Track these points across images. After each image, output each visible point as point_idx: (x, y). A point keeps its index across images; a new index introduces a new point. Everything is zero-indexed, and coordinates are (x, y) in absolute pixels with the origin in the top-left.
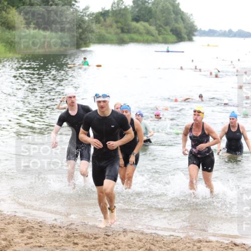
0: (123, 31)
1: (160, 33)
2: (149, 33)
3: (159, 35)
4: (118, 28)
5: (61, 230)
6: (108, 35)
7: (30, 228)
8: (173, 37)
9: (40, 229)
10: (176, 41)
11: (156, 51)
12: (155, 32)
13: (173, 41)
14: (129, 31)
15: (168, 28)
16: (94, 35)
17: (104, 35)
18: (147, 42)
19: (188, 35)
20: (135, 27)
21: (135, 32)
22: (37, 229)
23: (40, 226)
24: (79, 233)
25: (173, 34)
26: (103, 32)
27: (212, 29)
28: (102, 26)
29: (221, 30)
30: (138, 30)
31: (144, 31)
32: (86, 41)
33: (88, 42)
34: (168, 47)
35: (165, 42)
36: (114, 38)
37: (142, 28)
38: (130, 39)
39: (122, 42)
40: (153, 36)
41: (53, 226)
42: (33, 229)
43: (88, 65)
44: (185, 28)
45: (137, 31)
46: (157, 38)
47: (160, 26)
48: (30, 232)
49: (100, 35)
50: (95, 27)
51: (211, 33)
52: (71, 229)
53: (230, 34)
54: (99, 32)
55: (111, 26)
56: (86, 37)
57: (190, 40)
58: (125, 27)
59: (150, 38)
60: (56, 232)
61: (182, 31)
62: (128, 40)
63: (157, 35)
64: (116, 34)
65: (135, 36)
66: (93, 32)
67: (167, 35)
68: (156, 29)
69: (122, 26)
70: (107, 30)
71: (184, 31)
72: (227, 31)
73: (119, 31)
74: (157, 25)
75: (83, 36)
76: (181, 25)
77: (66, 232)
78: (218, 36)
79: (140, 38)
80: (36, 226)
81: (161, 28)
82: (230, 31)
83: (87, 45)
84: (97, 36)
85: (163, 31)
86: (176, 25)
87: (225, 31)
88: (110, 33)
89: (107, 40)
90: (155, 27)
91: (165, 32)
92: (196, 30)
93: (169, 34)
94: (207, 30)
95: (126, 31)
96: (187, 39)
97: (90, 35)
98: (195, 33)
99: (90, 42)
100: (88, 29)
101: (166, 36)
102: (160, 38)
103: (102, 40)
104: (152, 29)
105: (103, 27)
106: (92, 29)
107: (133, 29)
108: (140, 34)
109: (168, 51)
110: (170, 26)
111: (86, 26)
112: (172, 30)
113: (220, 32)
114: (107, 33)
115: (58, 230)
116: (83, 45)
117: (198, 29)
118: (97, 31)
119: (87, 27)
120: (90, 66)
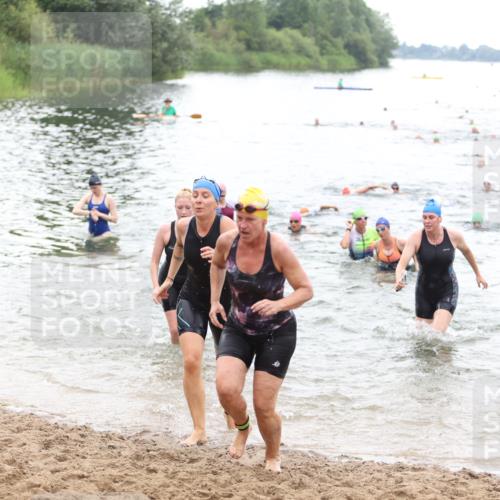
0: (249, 47)
1: (323, 51)
2: (301, 50)
3: (322, 54)
4: (239, 40)
5: (124, 444)
6: (219, 55)
7: (61, 440)
8: (348, 60)
9: (82, 442)
10: (354, 67)
11: (316, 88)
12: (314, 49)
13: (349, 67)
14: (261, 48)
15: (340, 42)
16: (192, 53)
17: (212, 55)
18: (298, 68)
19: (380, 57)
20: (274, 40)
21: (273, 50)
22: (75, 440)
23: (82, 436)
24: (159, 449)
25: (350, 53)
26: (210, 48)
27: (427, 43)
28: (207, 36)
29: (445, 47)
30: (280, 45)
31: (292, 48)
32: (176, 66)
33: (179, 67)
34: (341, 80)
35: (333, 68)
36: (232, 60)
37: (288, 40)
38: (263, 63)
39: (247, 68)
40: (309, 56)
41: (108, 436)
42: (68, 442)
43: (174, 114)
44: (374, 41)
45: (278, 48)
46: (317, 61)
47: (325, 37)
48: (62, 448)
49: (204, 54)
50: (193, 37)
51: (426, 52)
52: (144, 442)
53: (463, 54)
54: (202, 49)
55: (226, 36)
56: (176, 59)
57: (384, 64)
58: (255, 40)
59: (304, 61)
60: (113, 447)
61: (368, 48)
62: (260, 65)
63: (318, 56)
64: (237, 52)
65: (274, 57)
66: (188, 47)
67: (337, 54)
68: (317, 43)
69: (248, 37)
70: (218, 44)
71: (371, 47)
72: (458, 47)
73: (242, 46)
74: (319, 36)
75: (170, 56)
76: (365, 37)
77: (134, 447)
78: (439, 58)
79: (283, 60)
80: (74, 436)
81: (325, 42)
82: (464, 49)
83: (176, 74)
84: (197, 57)
85: (329, 47)
86: (357, 36)
87: (454, 49)
88: (224, 51)
89: (218, 64)
90: (314, 38)
91: (333, 49)
92: (395, 46)
93: (340, 54)
94: (417, 45)
95: (256, 46)
96: (377, 64)
97: (183, 55)
98: (394, 52)
99: (183, 69)
100: (180, 42)
101: (336, 58)
102: (324, 61)
103: (207, 65)
104: (308, 42)
105: (210, 39)
106: (187, 43)
107: (270, 43)
108: (284, 52)
109: (341, 88)
110: (343, 37)
111: (175, 37)
112: (347, 46)
113: (444, 51)
114: (218, 50)
115: (117, 444)
116: (170, 74)
117: (401, 43)
118: (198, 45)
119: (179, 38)
120: (177, 116)
